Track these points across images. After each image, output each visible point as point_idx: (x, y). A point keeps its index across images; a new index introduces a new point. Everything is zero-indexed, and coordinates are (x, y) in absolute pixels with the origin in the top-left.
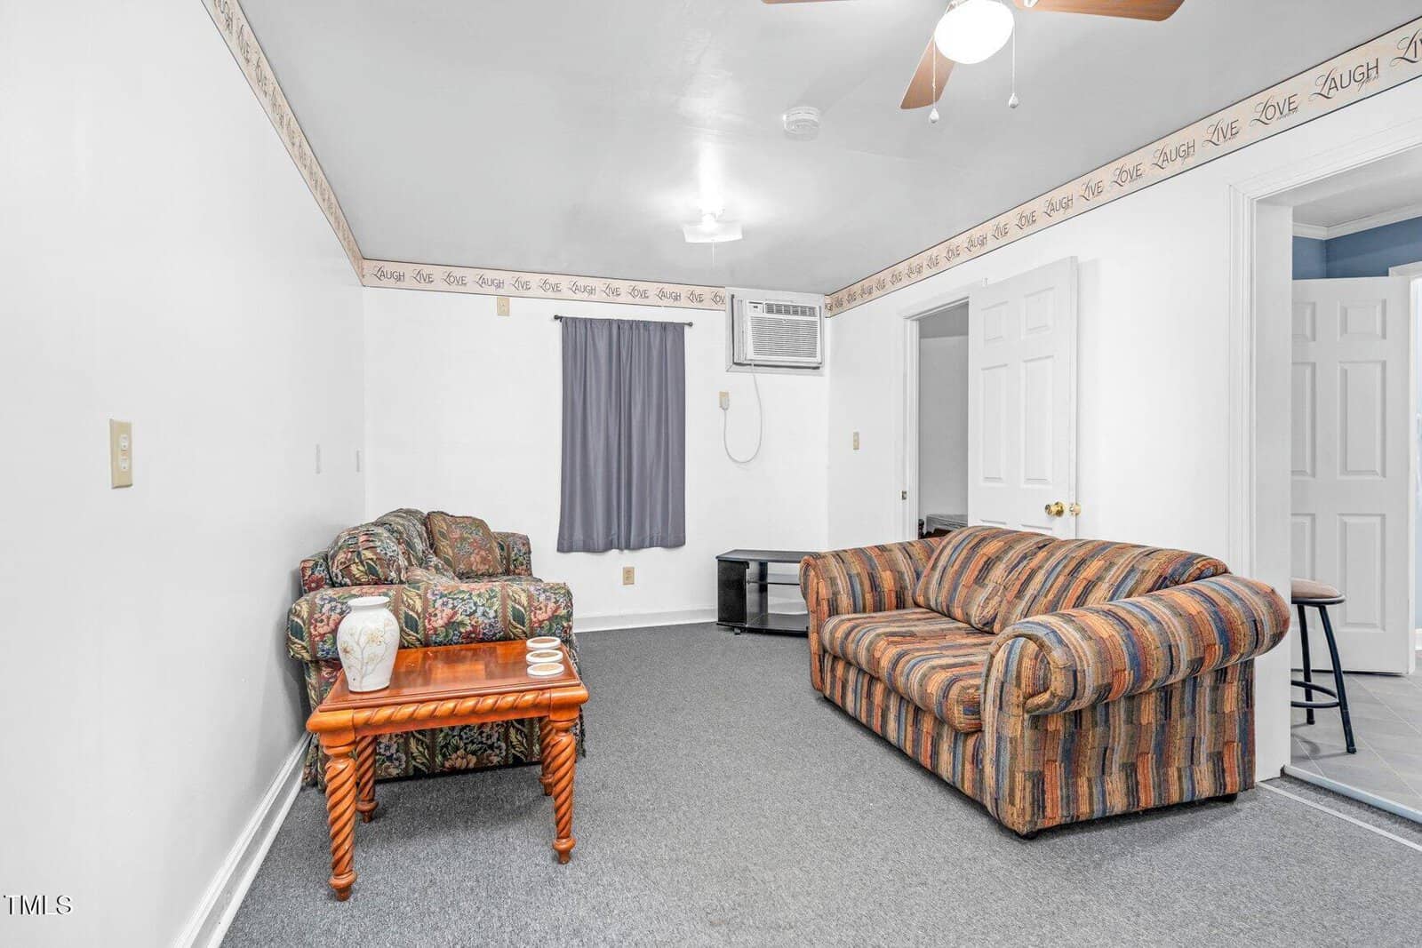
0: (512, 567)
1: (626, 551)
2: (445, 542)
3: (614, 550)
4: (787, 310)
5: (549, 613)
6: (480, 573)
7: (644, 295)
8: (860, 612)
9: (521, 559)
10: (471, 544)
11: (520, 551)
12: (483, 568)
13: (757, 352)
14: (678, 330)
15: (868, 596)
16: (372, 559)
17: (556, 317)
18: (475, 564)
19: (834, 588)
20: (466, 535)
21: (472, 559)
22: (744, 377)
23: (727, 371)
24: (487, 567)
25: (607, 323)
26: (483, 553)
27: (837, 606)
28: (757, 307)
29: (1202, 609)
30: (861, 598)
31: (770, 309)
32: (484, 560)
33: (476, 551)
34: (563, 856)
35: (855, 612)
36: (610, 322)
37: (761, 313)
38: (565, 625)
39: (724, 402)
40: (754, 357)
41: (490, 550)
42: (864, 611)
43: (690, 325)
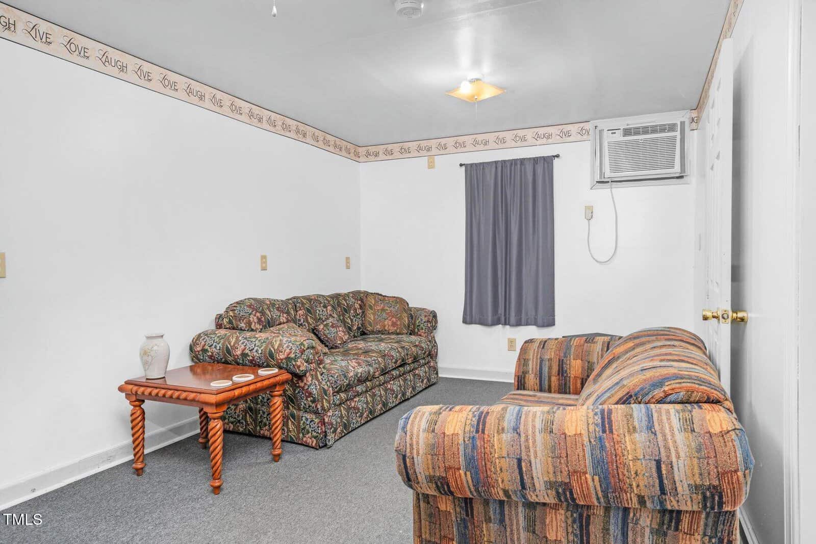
0: (416, 330)
1: (508, 327)
2: (370, 311)
3: (500, 325)
4: (645, 130)
5: (286, 355)
6: (391, 331)
7: (523, 139)
8: (545, 391)
9: (422, 325)
10: (387, 314)
11: (422, 320)
12: (392, 329)
13: (613, 171)
14: (547, 162)
15: (554, 379)
16: (231, 316)
17: (461, 165)
18: (387, 326)
19: (525, 367)
20: (386, 308)
21: (386, 323)
22: (604, 192)
23: (591, 189)
24: (395, 328)
25: (494, 165)
26: (394, 319)
27: (525, 383)
28: (615, 133)
29: (584, 432)
30: (547, 378)
31: (627, 132)
32: (394, 324)
33: (389, 318)
34: (217, 490)
35: (541, 390)
36: (496, 162)
37: (619, 137)
38: (294, 363)
39: (589, 214)
40: (613, 175)
41: (400, 318)
42: (550, 391)
43: (558, 156)
